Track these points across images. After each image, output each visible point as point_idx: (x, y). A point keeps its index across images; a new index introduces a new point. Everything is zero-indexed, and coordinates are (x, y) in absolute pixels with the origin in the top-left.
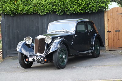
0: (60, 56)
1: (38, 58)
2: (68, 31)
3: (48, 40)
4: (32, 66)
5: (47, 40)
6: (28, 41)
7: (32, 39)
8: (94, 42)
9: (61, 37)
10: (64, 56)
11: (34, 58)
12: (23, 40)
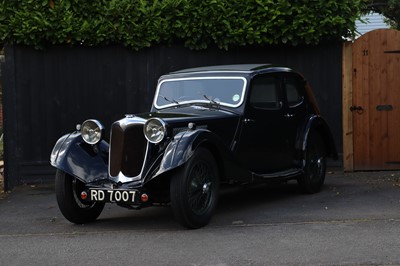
0: (193, 184)
1: (122, 192)
2: (222, 104)
3: (156, 132)
4: (99, 218)
5: (151, 132)
6: (88, 133)
7: (101, 127)
8: (304, 143)
9: (198, 123)
10: (205, 186)
11: (105, 191)
12: (74, 130)
